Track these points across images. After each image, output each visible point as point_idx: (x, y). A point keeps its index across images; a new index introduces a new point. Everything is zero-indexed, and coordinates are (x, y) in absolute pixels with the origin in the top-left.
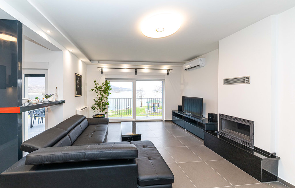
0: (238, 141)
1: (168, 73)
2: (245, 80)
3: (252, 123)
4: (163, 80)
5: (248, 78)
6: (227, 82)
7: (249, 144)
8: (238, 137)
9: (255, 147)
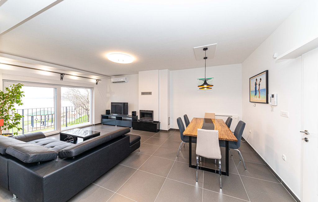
0: (148, 121)
1: (97, 83)
2: (150, 93)
3: (153, 111)
4: (92, 88)
5: (151, 92)
6: (143, 93)
7: (152, 121)
8: (146, 119)
9: (154, 121)
